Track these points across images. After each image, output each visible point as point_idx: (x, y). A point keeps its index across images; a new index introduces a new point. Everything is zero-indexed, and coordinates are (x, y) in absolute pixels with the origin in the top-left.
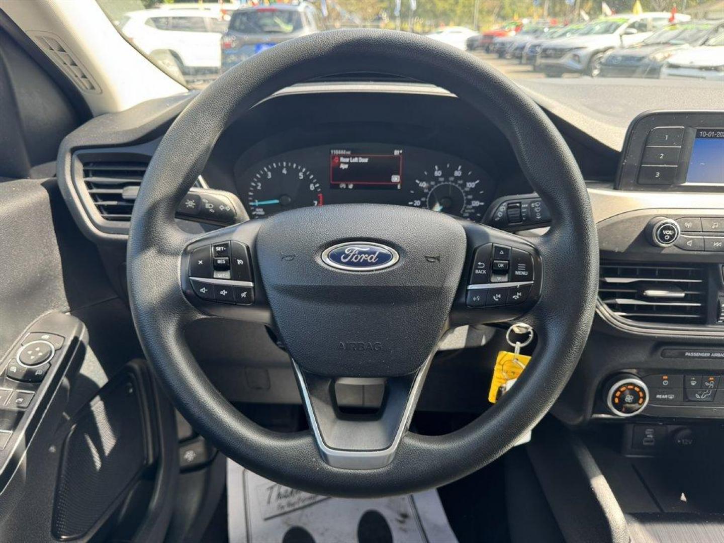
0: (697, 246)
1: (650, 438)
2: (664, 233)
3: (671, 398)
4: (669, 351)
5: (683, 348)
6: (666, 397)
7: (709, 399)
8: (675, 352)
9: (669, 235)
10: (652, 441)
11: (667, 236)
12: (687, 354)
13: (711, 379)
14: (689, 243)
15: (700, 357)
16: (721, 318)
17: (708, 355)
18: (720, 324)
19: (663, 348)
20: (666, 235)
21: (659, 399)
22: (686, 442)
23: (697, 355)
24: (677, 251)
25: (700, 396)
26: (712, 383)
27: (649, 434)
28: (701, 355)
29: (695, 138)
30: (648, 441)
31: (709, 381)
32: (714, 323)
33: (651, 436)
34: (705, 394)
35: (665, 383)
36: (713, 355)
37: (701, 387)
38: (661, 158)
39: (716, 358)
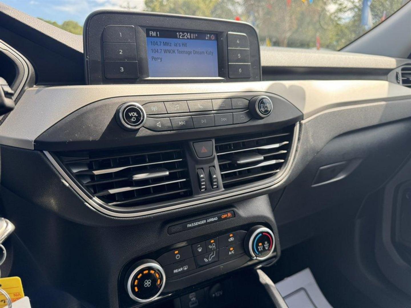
0: (166, 127)
1: (193, 300)
2: (131, 115)
3: (186, 269)
4: (173, 227)
5: (183, 221)
6: (181, 269)
7: (216, 259)
8: (179, 228)
9: (135, 116)
10: (196, 303)
11: (134, 118)
12: (189, 225)
13: (212, 241)
14: (159, 125)
15: (199, 226)
16: (202, 187)
17: (205, 221)
18: (203, 192)
19: (168, 226)
20: (132, 116)
21: (176, 273)
22: (218, 294)
23: (196, 224)
24: (149, 133)
25: (208, 259)
26: (214, 245)
27: (192, 298)
28: (200, 223)
29: (146, 38)
30: (193, 304)
31: (211, 244)
32: (199, 193)
33: (194, 299)
34: (211, 256)
35: (178, 257)
36: (208, 221)
37: (207, 252)
38: (120, 53)
39: (211, 222)
